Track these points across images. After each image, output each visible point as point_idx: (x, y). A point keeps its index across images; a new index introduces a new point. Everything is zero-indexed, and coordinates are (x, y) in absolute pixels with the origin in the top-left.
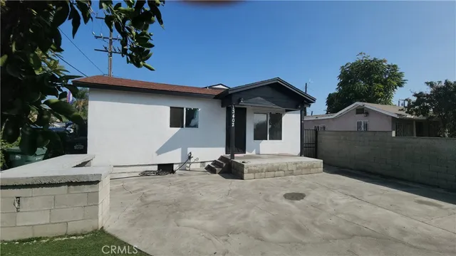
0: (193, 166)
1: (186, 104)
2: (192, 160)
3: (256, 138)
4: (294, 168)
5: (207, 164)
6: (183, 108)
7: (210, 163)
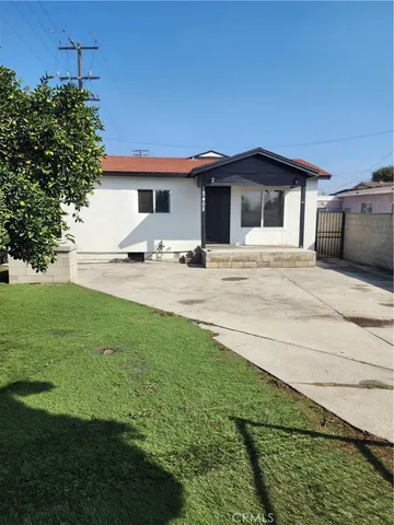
0: (165, 257)
1: (156, 186)
2: (164, 250)
3: (244, 224)
4: (271, 259)
5: (181, 255)
6: (151, 191)
7: (185, 254)
